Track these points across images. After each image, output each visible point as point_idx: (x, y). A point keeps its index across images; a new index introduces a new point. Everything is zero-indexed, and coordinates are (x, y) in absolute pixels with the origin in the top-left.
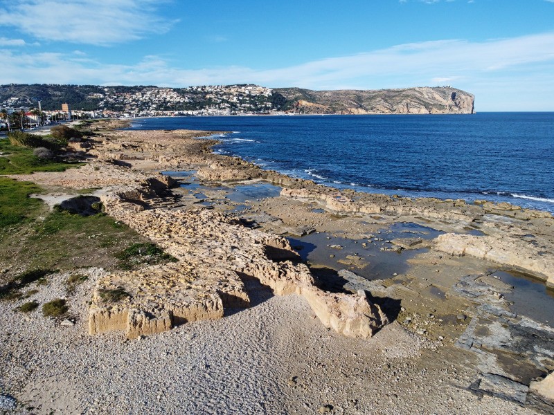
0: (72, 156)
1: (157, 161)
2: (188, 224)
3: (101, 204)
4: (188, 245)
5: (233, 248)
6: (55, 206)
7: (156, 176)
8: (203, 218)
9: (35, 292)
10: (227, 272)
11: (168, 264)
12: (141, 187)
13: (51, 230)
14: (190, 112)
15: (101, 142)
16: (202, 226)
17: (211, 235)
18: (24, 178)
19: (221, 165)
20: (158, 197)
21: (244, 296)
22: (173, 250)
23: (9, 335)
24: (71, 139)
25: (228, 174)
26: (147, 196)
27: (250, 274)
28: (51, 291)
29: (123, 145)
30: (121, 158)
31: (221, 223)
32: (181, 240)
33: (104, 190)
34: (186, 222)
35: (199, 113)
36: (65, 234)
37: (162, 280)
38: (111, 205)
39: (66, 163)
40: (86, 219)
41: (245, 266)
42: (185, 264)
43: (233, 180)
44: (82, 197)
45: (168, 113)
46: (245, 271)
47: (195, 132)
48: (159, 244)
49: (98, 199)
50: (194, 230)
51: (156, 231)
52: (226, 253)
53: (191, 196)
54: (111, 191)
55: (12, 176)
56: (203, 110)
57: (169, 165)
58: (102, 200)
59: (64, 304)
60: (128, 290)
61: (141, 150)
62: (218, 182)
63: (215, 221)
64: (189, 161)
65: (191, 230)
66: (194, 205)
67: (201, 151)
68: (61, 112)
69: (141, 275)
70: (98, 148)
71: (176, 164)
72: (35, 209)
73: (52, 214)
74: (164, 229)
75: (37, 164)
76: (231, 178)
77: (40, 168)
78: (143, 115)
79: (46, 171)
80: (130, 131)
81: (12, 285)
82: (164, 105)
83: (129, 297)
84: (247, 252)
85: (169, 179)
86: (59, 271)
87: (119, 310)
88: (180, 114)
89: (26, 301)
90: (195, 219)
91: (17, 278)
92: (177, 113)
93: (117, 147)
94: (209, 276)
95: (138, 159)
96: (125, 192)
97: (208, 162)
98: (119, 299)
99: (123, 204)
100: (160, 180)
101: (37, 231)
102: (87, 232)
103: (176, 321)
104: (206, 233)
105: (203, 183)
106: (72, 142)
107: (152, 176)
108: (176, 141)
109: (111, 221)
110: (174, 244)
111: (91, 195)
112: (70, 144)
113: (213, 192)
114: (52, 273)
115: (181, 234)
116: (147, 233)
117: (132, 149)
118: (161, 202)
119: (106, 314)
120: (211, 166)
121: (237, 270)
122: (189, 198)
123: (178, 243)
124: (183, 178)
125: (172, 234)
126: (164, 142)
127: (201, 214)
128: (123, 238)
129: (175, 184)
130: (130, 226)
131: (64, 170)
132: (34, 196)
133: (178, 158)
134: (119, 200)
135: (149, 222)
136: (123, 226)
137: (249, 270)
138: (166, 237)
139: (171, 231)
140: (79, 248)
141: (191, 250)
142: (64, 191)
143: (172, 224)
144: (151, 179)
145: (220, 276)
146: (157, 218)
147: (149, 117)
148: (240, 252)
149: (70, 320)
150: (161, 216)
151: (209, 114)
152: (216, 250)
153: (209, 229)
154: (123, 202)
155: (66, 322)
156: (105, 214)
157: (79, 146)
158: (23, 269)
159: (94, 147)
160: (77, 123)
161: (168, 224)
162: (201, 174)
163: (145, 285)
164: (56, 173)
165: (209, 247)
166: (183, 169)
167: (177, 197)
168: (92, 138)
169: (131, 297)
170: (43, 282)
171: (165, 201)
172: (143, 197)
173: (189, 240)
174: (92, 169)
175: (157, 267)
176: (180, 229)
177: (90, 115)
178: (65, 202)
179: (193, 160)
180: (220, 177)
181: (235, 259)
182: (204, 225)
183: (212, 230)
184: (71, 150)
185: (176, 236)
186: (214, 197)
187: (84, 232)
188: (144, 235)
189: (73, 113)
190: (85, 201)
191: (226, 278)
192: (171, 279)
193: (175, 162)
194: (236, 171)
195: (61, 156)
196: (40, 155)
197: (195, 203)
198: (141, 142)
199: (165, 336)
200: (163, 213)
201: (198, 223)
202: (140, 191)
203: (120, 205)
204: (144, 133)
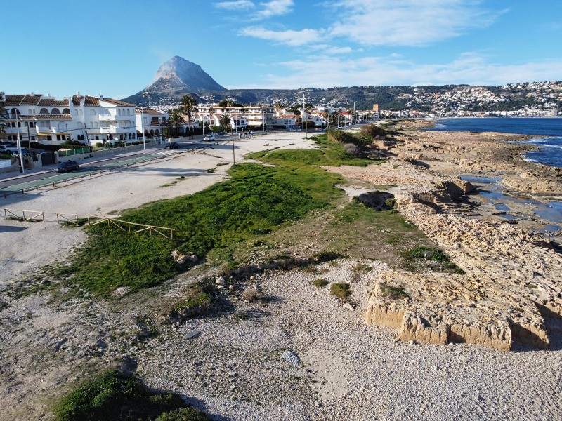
0: (375, 153)
1: (457, 164)
2: (482, 236)
3: (394, 202)
4: (479, 259)
5: (536, 274)
6: (354, 198)
7: (453, 179)
8: (502, 233)
9: (327, 271)
10: (524, 300)
11: (453, 275)
12: (437, 189)
13: (348, 219)
14: (503, 113)
15: (403, 141)
16: (499, 242)
17: (509, 254)
18: (333, 169)
19: (535, 175)
20: (452, 202)
21: (542, 334)
22: (461, 261)
23: (303, 302)
24: (377, 137)
25: (542, 186)
26: (441, 199)
27: (555, 310)
28: (339, 273)
29: (424, 146)
30: (420, 158)
31: (524, 243)
32: (472, 252)
33: (399, 188)
34: (481, 233)
35: (515, 114)
36: (359, 224)
37: (444, 290)
38: (404, 204)
39: (369, 159)
40: (378, 214)
41: (549, 299)
42: (472, 279)
43: (547, 194)
44: (378, 192)
45: (478, 113)
46: (548, 305)
47: (507, 135)
48: (447, 252)
49: (392, 196)
50: (489, 244)
51: (445, 237)
52: (526, 278)
53: (491, 205)
54: (406, 190)
55: (324, 167)
56: (520, 111)
57: (470, 169)
58: (396, 198)
59: (349, 288)
60: (407, 291)
61: (441, 152)
62: (528, 195)
63: (516, 238)
64: (495, 166)
65: (484, 243)
66: (493, 217)
67: (511, 157)
68: (372, 112)
69: (423, 280)
70: (399, 147)
71: (479, 169)
72: (337, 198)
73: (350, 205)
74: (455, 236)
75: (346, 158)
76: (545, 191)
77: (347, 162)
78: (449, 116)
79: (351, 165)
80: (433, 132)
81: (310, 261)
82: (474, 105)
83: (407, 298)
84: (554, 283)
85: (468, 185)
86: (348, 257)
87: (396, 309)
88: (491, 115)
89: (319, 277)
90: (492, 232)
91: (315, 256)
92: (487, 113)
93: (418, 147)
94: (500, 299)
95: (437, 160)
96: (419, 192)
97: (518, 170)
98: (398, 298)
99: (416, 204)
100: (458, 184)
101: (336, 218)
102: (378, 226)
103: (453, 338)
104: (503, 250)
105: (507, 193)
106: (376, 139)
107: (449, 180)
108: (482, 144)
109: (402, 220)
110: (463, 254)
111: (386, 191)
112: (374, 142)
113: (519, 205)
114: (343, 257)
115: (472, 245)
116: (436, 238)
117: (432, 150)
118: (455, 208)
119: (383, 309)
120: (521, 175)
121: (537, 302)
122: (487, 207)
123: (468, 254)
124: (484, 185)
125: (463, 244)
126: (468, 144)
127: (500, 228)
128: (411, 238)
129: (474, 190)
130: (419, 228)
131: (366, 165)
132: (338, 186)
133: (481, 163)
134: (412, 199)
135: (439, 226)
136: (412, 226)
137: (553, 305)
138: (456, 245)
139: (461, 240)
140: (369, 240)
141: (482, 266)
142: (363, 185)
143: (464, 233)
144: (448, 182)
145: (513, 302)
146: (449, 223)
147: (456, 117)
148: (545, 281)
149: (351, 304)
150: (453, 223)
151: (527, 115)
152: (513, 272)
153: (507, 246)
154: (416, 202)
155: (347, 305)
156: (397, 212)
157: (382, 144)
158: (321, 249)
159: (396, 146)
160: (384, 122)
161: (460, 233)
162: (507, 183)
163: (425, 291)
164: (359, 168)
165: (504, 266)
166: (486, 175)
167: (474, 205)
168: (395, 137)
169: (410, 299)
170: (334, 264)
171: (459, 207)
172: (436, 200)
173: (482, 254)
174: (391, 167)
175: (441, 275)
176: (472, 240)
177: (397, 115)
178: (363, 195)
179: (500, 167)
180: (530, 188)
181: (536, 287)
182: (502, 241)
183: (511, 248)
184: (374, 148)
185: (466, 247)
186: (519, 210)
187: (375, 225)
188: (432, 239)
189: (382, 113)
190: (380, 196)
191: (521, 306)
192: (454, 291)
193: (477, 167)
194: (553, 184)
195: (366, 152)
196: (349, 150)
197: (494, 214)
198: (443, 143)
199: (439, 350)
200: (455, 220)
201: (495, 237)
202: (434, 194)
203: (412, 205)
204: (447, 134)
